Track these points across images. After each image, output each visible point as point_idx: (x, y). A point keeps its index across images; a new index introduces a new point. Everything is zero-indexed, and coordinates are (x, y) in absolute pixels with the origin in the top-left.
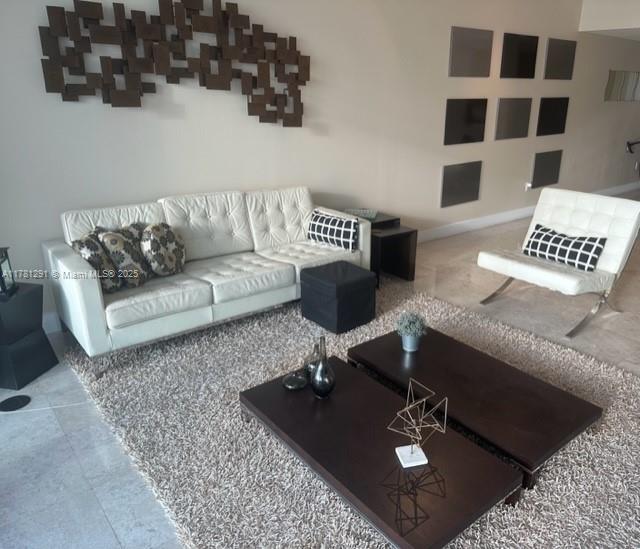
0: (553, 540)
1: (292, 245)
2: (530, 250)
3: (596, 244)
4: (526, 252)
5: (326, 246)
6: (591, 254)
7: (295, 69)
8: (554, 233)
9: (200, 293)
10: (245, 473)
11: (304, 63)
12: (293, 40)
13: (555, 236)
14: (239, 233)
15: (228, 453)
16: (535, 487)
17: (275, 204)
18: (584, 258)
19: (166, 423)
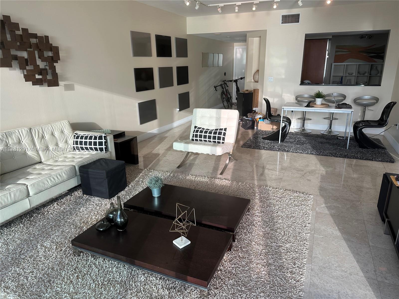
0: (252, 259)
1: (65, 155)
2: (194, 138)
3: (223, 131)
4: (193, 140)
5: (87, 152)
6: (222, 136)
7: (50, 54)
8: (203, 129)
9: (20, 191)
10: (92, 282)
11: (56, 50)
12: (47, 37)
13: (204, 130)
14: (30, 153)
15: (76, 275)
16: (236, 240)
17: (50, 133)
18: (219, 138)
19: (25, 272)
